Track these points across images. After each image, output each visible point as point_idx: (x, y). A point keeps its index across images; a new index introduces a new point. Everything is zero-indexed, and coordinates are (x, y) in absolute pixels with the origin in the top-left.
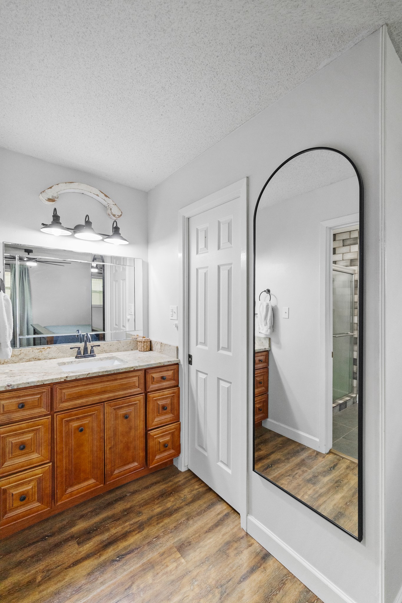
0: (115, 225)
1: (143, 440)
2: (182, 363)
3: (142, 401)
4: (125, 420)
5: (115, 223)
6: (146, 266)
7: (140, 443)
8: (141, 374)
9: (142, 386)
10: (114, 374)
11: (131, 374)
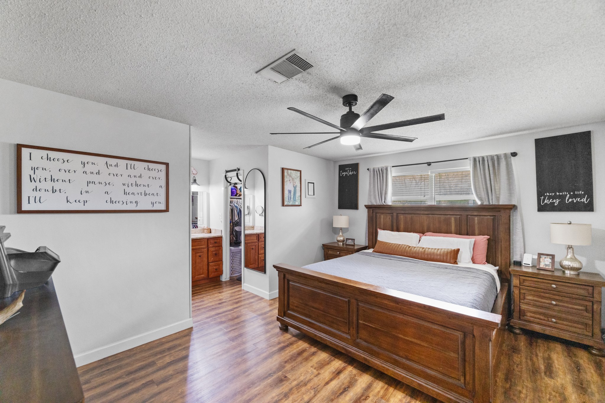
0: (194, 179)
1: (207, 266)
2: (223, 236)
3: (206, 251)
4: (200, 258)
5: (194, 177)
6: (208, 195)
7: (205, 268)
8: (206, 241)
9: (206, 245)
10: (196, 239)
11: (202, 240)
